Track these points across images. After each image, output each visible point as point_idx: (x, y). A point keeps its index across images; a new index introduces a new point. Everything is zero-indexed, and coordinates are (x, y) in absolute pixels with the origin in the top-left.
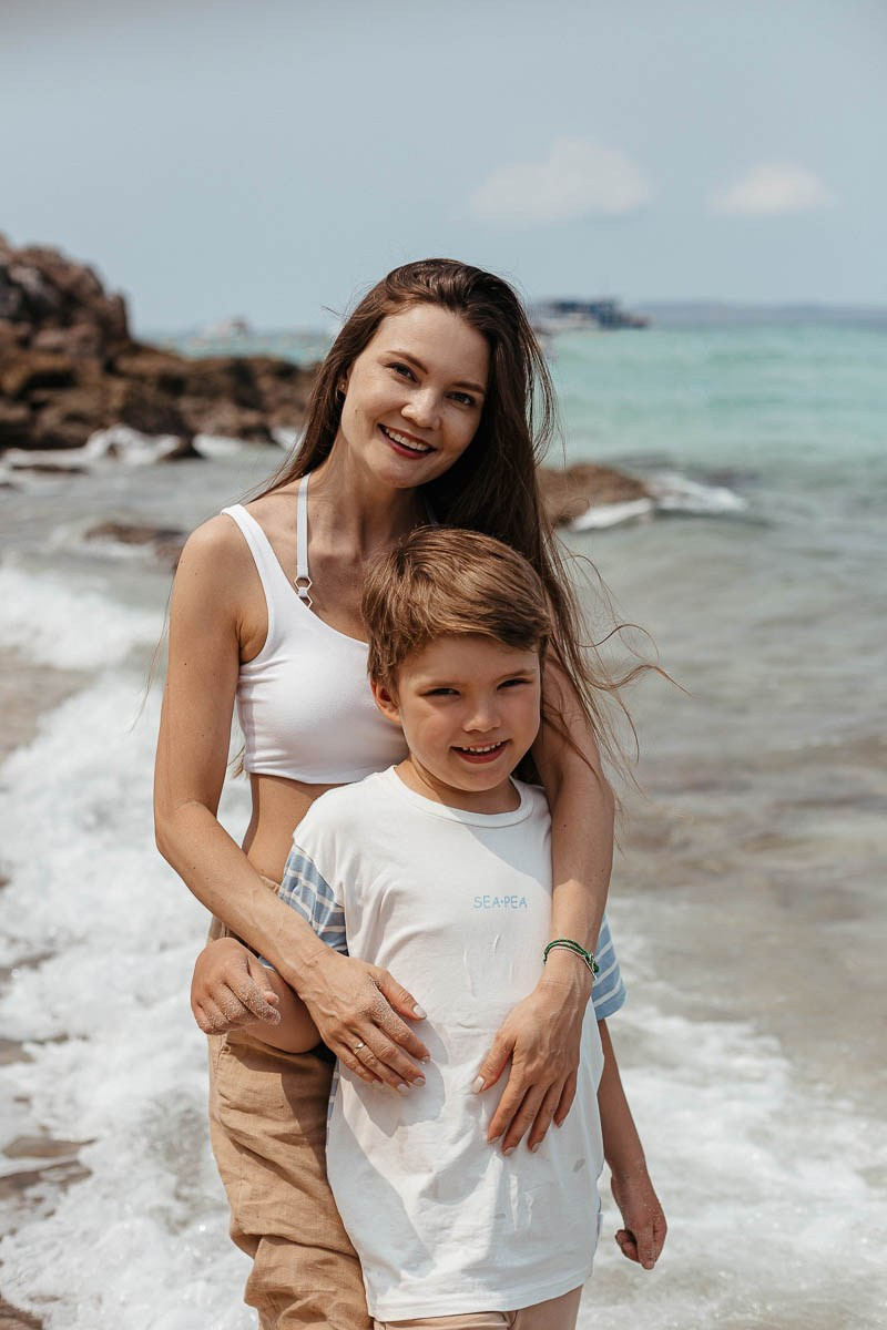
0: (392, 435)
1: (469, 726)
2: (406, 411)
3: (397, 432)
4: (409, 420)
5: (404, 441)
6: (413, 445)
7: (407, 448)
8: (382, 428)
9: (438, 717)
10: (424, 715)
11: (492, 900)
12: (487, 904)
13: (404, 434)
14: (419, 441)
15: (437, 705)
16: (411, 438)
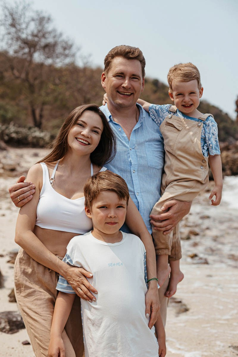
0: (79, 140)
1: (109, 216)
2: (82, 133)
3: (80, 139)
4: (83, 135)
5: (82, 141)
6: (84, 142)
7: (83, 143)
8: (76, 138)
9: (102, 213)
10: (99, 213)
11: (113, 264)
12: (112, 265)
13: (82, 139)
14: (86, 141)
15: (102, 211)
16: (84, 140)
